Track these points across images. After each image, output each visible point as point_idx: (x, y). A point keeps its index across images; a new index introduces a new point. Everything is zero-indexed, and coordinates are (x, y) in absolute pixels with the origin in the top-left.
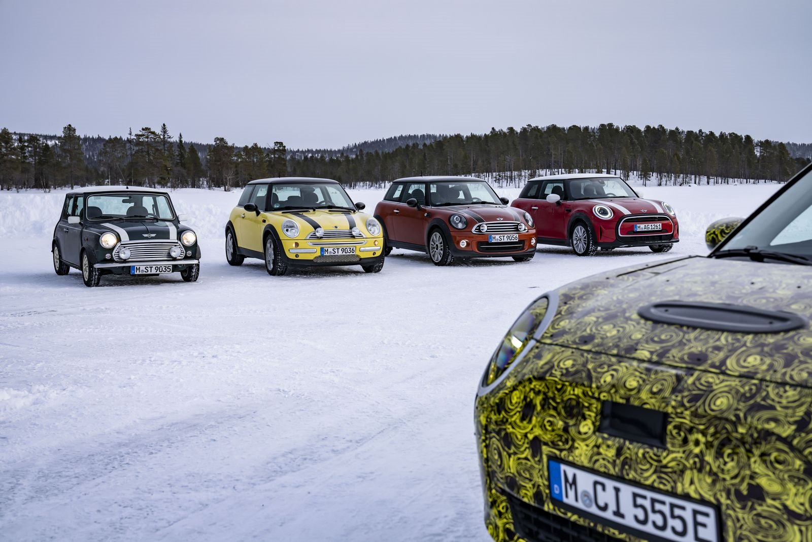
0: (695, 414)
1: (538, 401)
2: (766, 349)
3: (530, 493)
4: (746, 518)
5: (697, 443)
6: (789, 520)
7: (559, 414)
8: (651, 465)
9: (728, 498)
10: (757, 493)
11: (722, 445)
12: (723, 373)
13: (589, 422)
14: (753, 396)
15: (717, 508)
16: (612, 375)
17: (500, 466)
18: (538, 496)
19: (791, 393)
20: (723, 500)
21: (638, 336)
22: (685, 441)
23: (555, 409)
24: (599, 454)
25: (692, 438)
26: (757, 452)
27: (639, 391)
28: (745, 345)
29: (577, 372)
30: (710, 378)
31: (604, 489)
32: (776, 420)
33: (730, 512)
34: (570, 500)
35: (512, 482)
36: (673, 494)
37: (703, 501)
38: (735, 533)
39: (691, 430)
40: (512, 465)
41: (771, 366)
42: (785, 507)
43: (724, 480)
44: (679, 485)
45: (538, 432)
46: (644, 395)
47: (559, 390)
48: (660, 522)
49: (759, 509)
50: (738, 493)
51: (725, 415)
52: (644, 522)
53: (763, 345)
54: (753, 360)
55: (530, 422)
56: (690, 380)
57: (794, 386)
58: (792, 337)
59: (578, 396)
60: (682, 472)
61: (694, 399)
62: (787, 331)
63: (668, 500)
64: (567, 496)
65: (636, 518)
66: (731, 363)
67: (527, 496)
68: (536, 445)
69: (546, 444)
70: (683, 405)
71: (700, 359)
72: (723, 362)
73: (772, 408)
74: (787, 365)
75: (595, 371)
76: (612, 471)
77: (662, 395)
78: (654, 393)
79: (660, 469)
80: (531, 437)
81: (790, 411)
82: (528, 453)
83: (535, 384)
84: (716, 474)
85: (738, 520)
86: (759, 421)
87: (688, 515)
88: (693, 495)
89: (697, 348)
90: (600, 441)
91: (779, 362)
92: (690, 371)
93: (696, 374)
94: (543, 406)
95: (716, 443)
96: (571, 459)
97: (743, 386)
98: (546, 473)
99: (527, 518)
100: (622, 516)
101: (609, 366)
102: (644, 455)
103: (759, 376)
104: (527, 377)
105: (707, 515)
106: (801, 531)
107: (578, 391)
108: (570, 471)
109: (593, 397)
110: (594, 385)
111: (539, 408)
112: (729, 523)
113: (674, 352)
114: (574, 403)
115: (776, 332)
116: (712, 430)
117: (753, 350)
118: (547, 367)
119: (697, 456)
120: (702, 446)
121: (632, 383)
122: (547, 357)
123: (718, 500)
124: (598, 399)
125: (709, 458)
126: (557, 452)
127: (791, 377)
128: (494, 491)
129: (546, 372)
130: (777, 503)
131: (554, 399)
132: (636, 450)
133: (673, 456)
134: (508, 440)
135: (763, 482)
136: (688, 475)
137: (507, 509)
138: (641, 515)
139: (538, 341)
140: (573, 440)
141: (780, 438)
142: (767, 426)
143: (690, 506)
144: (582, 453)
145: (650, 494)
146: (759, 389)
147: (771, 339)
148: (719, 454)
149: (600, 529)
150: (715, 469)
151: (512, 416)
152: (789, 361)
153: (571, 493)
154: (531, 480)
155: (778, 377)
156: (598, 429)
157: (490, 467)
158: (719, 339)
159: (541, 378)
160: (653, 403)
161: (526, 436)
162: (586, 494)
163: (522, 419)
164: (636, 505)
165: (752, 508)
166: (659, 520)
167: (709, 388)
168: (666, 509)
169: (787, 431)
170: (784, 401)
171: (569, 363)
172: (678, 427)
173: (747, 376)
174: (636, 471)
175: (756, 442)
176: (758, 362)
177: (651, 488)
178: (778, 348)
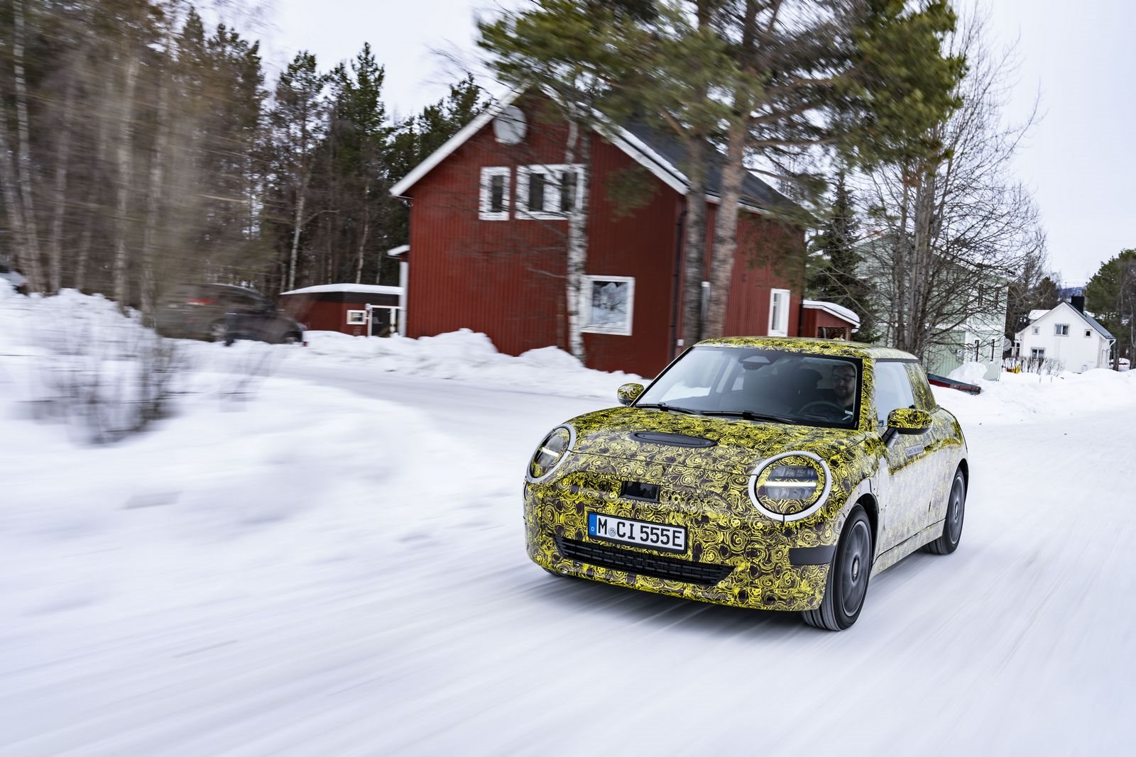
0: (675, 485)
1: (581, 483)
2: (703, 455)
3: (573, 533)
4: (699, 531)
5: (676, 499)
6: (719, 530)
7: (596, 489)
8: (652, 511)
9: (691, 523)
10: (706, 519)
11: (689, 499)
12: (686, 466)
13: (615, 493)
14: (702, 476)
15: (686, 528)
16: (628, 469)
17: (552, 521)
18: (579, 534)
19: (719, 475)
20: (689, 525)
21: (634, 449)
22: (670, 498)
23: (592, 486)
24: (622, 508)
25: (673, 497)
26: (706, 501)
27: (644, 476)
28: (692, 453)
29: (605, 467)
30: (680, 469)
31: (624, 526)
32: (714, 487)
33: (692, 530)
34: (602, 534)
35: (560, 528)
36: (663, 524)
37: (679, 526)
38: (693, 540)
39: (673, 493)
40: (562, 519)
41: (707, 463)
42: (718, 524)
43: (690, 515)
44: (667, 520)
45: (582, 499)
46: (647, 477)
47: (595, 477)
48: (655, 538)
49: (706, 527)
50: (696, 520)
51: (690, 485)
52: (646, 540)
53: (700, 453)
54: (698, 460)
55: (577, 494)
56: (670, 470)
57: (720, 472)
58: (713, 450)
59: (608, 480)
60: (668, 514)
61: (674, 478)
62: (710, 447)
63: (660, 527)
64: (599, 532)
65: (642, 538)
66: (688, 461)
67: (571, 535)
68: (580, 508)
69: (587, 505)
70: (669, 481)
71: (672, 460)
72: (684, 461)
73: (712, 481)
74: (714, 462)
75: (616, 466)
76: (629, 516)
77: (658, 477)
78: (653, 476)
79: (657, 513)
80: (577, 502)
81: (719, 482)
82: (574, 512)
83: (581, 474)
84: (686, 513)
85: (695, 533)
86: (707, 487)
87: (670, 534)
88: (674, 524)
89: (669, 455)
90: (622, 501)
91: (710, 461)
92: (669, 466)
93: (672, 467)
94: (585, 486)
95: (686, 499)
96: (603, 512)
97: (696, 472)
98: (586, 522)
99: (568, 547)
100: (634, 538)
101: (624, 464)
102: (648, 507)
103: (703, 467)
104: (573, 471)
105: (681, 532)
106: (724, 534)
107: (608, 477)
108: (603, 519)
109: (617, 479)
110: (618, 474)
111: (582, 486)
112: (691, 535)
113: (657, 456)
114: (605, 483)
115: (705, 447)
116: (684, 492)
117: (697, 456)
118: (585, 465)
119: (676, 505)
120: (679, 500)
121: (640, 472)
122: (582, 460)
123: (686, 525)
124: (620, 481)
125: (682, 506)
126: (595, 510)
127: (717, 468)
128: (544, 536)
129: (586, 467)
130: (715, 523)
131: (592, 481)
132: (642, 504)
133: (664, 505)
134: (560, 506)
135: (709, 514)
136: (672, 514)
137: (554, 544)
138: (644, 536)
139: (571, 452)
140: (606, 502)
141: (717, 494)
142: (710, 489)
143: (672, 529)
144: (611, 509)
145: (650, 526)
146: (704, 473)
147: (703, 451)
148: (688, 503)
149: (618, 547)
150: (686, 510)
151: (564, 492)
152: (715, 460)
153: (603, 530)
154: (574, 526)
155: (712, 468)
156: (621, 496)
157: (544, 522)
158: (678, 451)
159: (583, 471)
160: (653, 481)
161: (574, 502)
162: (612, 530)
163: (571, 493)
164: (642, 532)
165: (703, 527)
166: (654, 538)
167: (681, 474)
168: (659, 532)
169: (719, 491)
170: (716, 478)
171: (599, 463)
172: (666, 492)
173: (698, 467)
174: (643, 515)
175: (706, 496)
176: (700, 461)
177: (651, 522)
178: (708, 455)
